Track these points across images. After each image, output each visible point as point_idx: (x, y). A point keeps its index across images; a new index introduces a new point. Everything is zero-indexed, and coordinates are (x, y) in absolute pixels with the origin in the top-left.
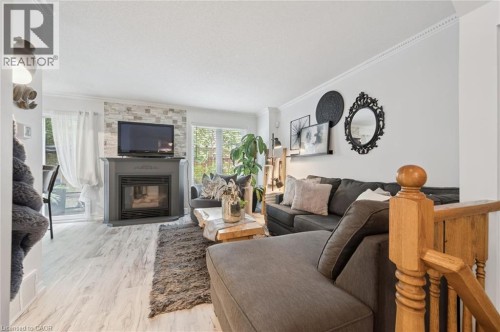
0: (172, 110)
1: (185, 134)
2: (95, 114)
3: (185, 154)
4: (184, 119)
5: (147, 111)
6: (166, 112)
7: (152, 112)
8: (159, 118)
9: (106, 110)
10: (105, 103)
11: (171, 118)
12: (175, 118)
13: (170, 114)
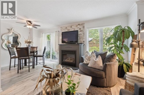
0: (79, 25)
1: (84, 33)
2: (58, 31)
3: (84, 42)
4: (84, 27)
5: (71, 27)
6: (77, 26)
7: (73, 27)
8: (75, 29)
9: (61, 30)
10: (61, 28)
11: (79, 28)
12: (80, 27)
13: (78, 26)
